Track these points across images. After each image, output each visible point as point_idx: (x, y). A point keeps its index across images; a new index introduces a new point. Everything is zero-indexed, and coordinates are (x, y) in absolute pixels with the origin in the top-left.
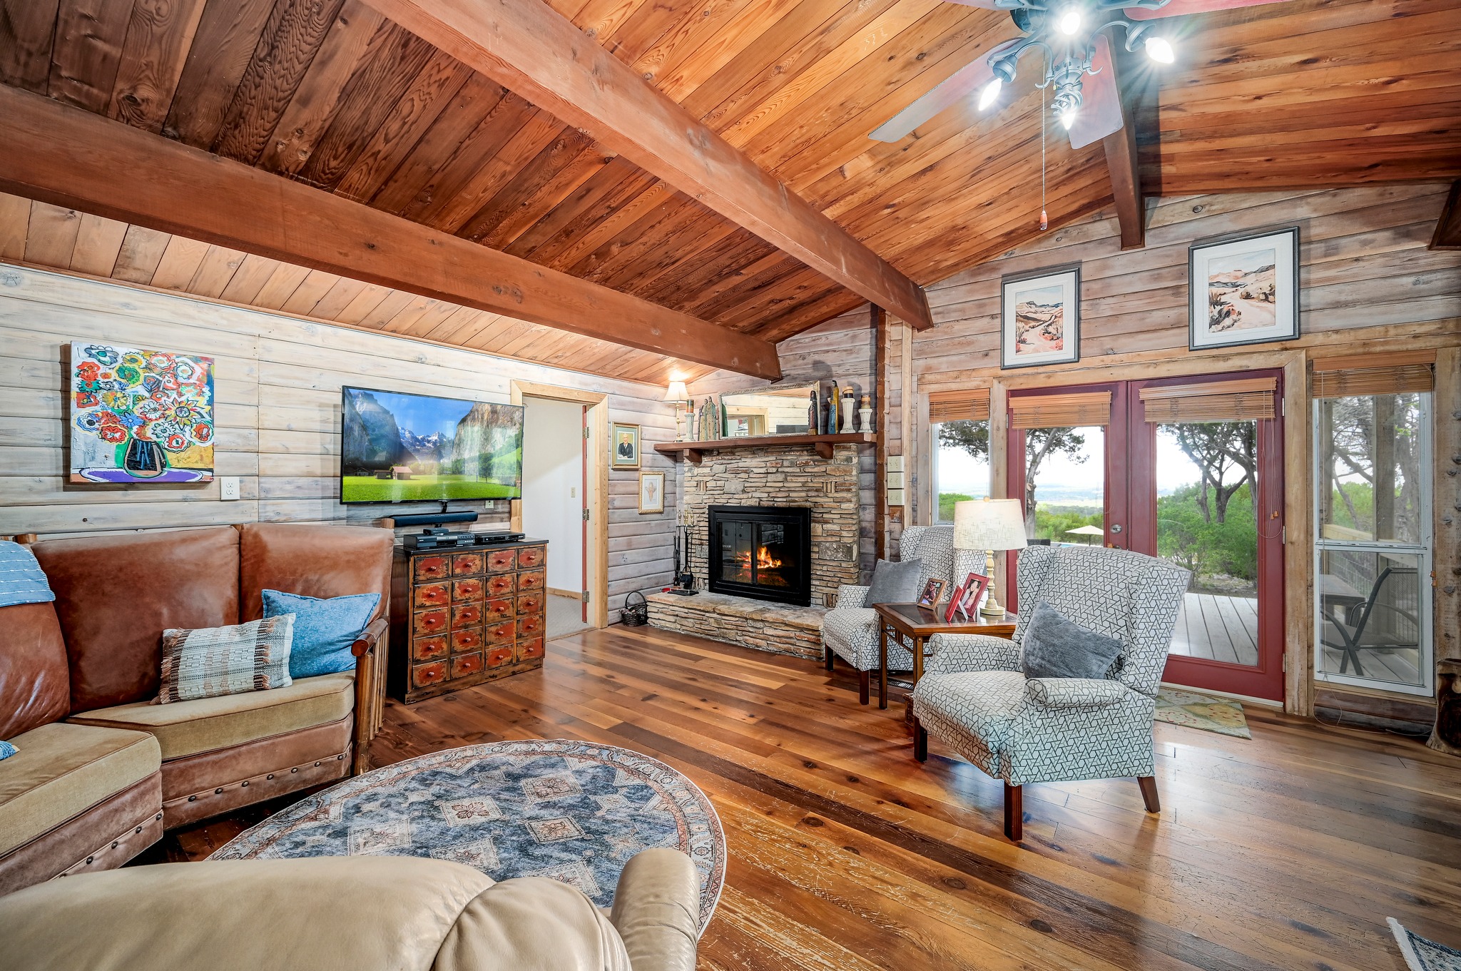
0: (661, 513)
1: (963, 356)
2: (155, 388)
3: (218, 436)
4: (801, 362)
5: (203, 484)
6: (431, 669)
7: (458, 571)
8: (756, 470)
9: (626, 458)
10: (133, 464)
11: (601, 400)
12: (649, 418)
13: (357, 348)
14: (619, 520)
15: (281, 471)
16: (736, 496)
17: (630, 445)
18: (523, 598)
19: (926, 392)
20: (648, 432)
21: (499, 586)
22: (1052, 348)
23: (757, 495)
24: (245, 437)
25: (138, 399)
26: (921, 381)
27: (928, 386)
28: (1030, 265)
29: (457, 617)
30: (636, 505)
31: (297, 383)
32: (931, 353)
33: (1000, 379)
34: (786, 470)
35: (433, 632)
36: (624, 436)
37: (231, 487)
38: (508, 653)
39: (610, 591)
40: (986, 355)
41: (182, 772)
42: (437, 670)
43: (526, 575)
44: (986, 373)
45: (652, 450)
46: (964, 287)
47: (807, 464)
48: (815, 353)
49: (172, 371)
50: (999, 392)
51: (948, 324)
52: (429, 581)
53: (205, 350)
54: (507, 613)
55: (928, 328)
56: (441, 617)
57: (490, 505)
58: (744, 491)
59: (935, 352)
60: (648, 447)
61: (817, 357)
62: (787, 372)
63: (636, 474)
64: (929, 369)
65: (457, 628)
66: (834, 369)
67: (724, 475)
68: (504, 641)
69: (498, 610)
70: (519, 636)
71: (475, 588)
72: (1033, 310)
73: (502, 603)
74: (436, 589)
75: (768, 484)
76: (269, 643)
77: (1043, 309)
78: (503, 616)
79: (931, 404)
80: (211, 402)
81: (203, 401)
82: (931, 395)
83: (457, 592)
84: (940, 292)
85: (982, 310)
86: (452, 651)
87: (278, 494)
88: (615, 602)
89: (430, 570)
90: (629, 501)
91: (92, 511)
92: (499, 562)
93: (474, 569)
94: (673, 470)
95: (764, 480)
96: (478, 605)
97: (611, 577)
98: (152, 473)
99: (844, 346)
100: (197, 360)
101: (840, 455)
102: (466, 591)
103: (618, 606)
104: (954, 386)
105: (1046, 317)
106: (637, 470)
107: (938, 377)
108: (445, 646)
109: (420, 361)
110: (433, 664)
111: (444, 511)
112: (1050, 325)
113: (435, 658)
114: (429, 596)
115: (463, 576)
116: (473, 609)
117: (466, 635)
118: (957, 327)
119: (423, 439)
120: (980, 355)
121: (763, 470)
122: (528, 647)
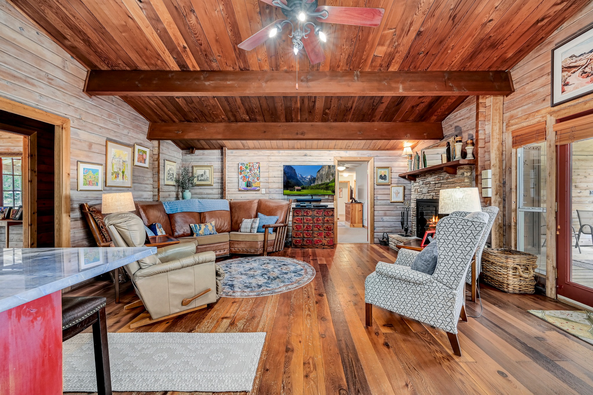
0: (403, 203)
1: (530, 105)
2: (250, 170)
3: (261, 179)
4: (450, 128)
5: (258, 190)
6: (298, 240)
7: (305, 214)
8: (432, 183)
9: (383, 180)
10: (247, 186)
11: (371, 159)
12: (396, 164)
13: (289, 155)
14: (380, 204)
15: (273, 187)
16: (426, 195)
17: (385, 176)
18: (326, 225)
19: (510, 131)
20: (394, 170)
21: (317, 220)
22: (587, 83)
23: (432, 194)
24: (266, 179)
25: (248, 173)
26: (508, 126)
27: (511, 127)
28: (575, 29)
29: (305, 227)
30: (389, 199)
31: (276, 166)
32: (513, 107)
33: (551, 113)
34: (442, 181)
35: (298, 230)
36: (382, 172)
37: (263, 191)
38: (321, 241)
39: (375, 231)
40: (544, 100)
41: (233, 243)
42: (299, 241)
43: (327, 218)
44: (544, 111)
45: (398, 177)
46: (531, 62)
47: (447, 179)
48: (456, 122)
49: (253, 166)
50: (551, 120)
51: (522, 87)
52: (297, 216)
53: (258, 161)
54: (320, 229)
55: (511, 93)
56: (300, 226)
57: (327, 197)
58: (428, 192)
59: (515, 106)
60: (395, 175)
61: (456, 124)
62: (446, 134)
63: (389, 187)
64: (512, 117)
65: (305, 230)
66: (462, 128)
67: (423, 186)
68: (319, 237)
69: (317, 228)
70: (325, 237)
71: (310, 220)
72: (574, 61)
73: (319, 226)
74: (299, 218)
75: (436, 189)
76: (253, 223)
77: (581, 57)
78: (319, 230)
79: (513, 138)
80: (259, 172)
81: (258, 172)
82: (513, 132)
83: (305, 220)
84: (518, 70)
85: (542, 72)
86: (304, 237)
87: (272, 193)
88: (378, 235)
89: (298, 214)
90: (385, 197)
91: (243, 195)
92: (317, 213)
93: (310, 214)
94: (410, 185)
95: (434, 187)
96: (311, 225)
97: (375, 225)
98: (250, 188)
99: (466, 116)
100: (257, 163)
101: (459, 172)
102: (307, 220)
103: (379, 237)
104: (525, 124)
105: (583, 62)
106: (389, 185)
107: (517, 120)
108: (302, 235)
109: (305, 155)
110: (298, 239)
111: (312, 198)
112: (587, 66)
113: (299, 238)
114: (297, 220)
115: (306, 216)
116: (310, 226)
117: (308, 233)
118: (527, 87)
119: (305, 177)
120: (540, 101)
121: (434, 182)
122: (328, 241)
